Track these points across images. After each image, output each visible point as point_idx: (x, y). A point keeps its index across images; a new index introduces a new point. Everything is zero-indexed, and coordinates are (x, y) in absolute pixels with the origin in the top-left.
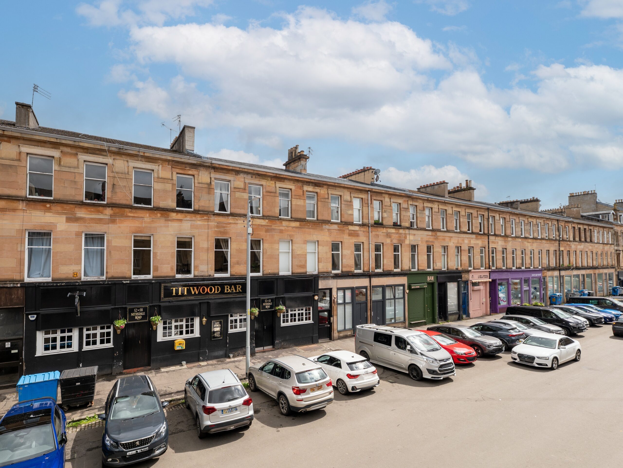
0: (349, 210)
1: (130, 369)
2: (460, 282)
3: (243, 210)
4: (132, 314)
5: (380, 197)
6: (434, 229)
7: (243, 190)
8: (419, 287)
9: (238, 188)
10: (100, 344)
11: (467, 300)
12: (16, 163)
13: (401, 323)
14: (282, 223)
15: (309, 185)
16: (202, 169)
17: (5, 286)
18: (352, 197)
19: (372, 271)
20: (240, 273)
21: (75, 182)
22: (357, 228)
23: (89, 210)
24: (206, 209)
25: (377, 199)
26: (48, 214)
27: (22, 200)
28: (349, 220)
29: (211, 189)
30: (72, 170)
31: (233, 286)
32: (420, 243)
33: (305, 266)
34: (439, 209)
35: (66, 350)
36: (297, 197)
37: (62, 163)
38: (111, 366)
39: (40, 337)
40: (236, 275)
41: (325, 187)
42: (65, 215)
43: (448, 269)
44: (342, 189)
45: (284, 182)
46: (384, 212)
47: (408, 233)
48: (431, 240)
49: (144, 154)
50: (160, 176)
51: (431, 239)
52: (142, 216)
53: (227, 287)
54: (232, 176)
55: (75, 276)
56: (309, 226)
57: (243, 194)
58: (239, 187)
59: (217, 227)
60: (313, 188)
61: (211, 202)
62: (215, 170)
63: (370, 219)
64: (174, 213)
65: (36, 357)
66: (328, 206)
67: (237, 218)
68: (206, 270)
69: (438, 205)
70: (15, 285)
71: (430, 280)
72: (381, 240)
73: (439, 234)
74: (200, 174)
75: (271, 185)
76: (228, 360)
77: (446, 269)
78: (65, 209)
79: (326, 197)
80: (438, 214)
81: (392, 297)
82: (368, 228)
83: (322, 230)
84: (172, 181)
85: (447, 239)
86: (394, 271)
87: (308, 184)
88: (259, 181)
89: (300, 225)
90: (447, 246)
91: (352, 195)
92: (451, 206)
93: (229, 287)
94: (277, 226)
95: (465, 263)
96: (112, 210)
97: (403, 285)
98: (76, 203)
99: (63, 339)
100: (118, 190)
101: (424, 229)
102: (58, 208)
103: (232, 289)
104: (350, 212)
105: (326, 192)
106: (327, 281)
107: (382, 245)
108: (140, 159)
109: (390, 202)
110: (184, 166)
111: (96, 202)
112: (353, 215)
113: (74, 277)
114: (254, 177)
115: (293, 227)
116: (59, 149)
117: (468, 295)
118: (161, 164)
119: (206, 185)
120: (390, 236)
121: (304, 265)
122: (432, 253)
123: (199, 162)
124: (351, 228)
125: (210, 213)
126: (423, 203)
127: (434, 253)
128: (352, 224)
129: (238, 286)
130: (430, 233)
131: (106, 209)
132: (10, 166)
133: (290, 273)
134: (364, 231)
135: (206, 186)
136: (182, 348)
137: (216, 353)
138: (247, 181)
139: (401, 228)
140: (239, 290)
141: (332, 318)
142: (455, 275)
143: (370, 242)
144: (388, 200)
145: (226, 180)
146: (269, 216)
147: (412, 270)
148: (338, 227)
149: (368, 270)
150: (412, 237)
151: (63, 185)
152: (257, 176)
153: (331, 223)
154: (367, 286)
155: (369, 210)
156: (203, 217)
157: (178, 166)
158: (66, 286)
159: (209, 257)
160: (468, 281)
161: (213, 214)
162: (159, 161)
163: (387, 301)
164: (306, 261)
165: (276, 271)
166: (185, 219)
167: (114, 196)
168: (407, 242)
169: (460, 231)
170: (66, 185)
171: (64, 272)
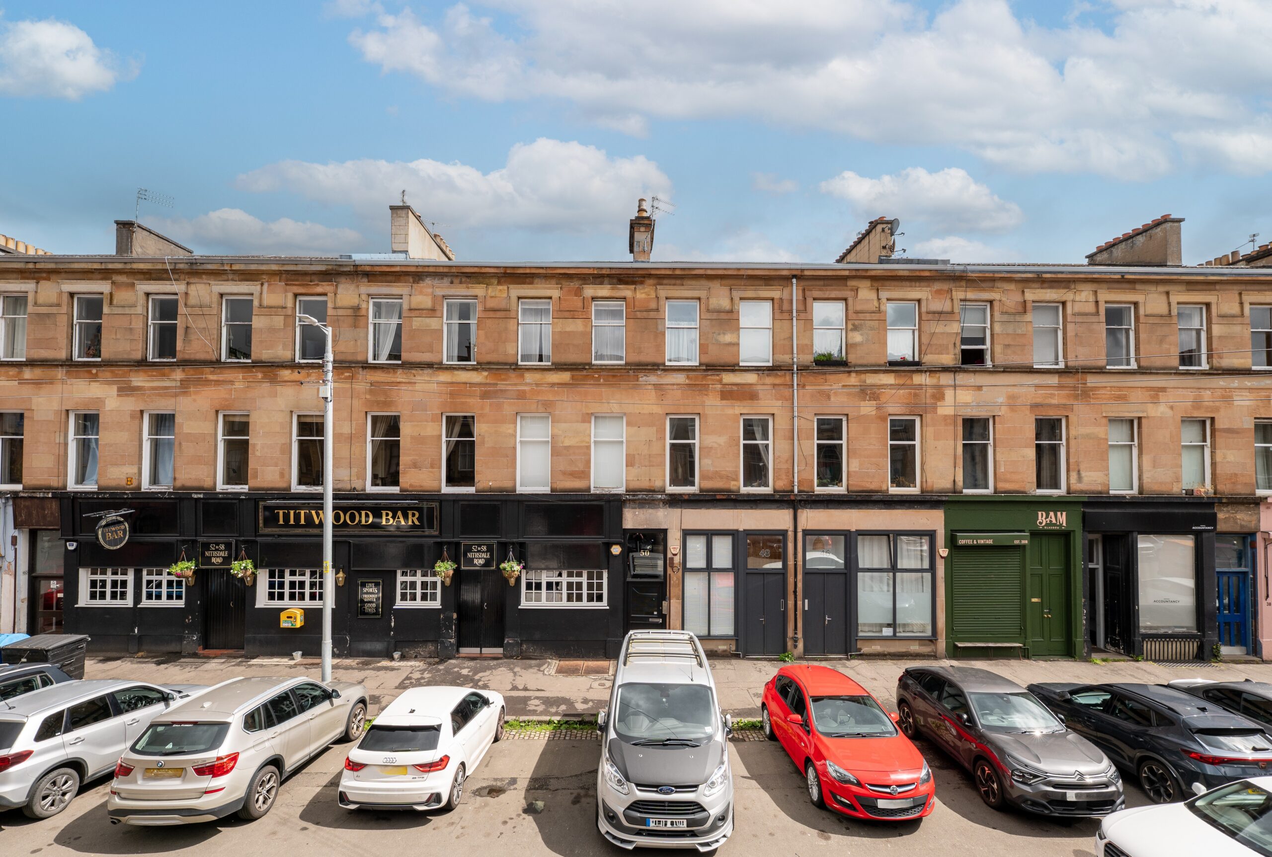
0: (724, 334)
1: (216, 649)
2: (1205, 535)
3: (428, 354)
4: (207, 554)
5: (835, 290)
6: (1073, 368)
7: (430, 312)
8: (990, 542)
9: (419, 310)
10: (168, 599)
11: (1250, 599)
12: (54, 310)
13: (917, 642)
14: (522, 376)
15: (602, 283)
16: (343, 279)
17: (34, 495)
18: (736, 299)
19: (799, 492)
20: (421, 486)
21: (131, 329)
22: (751, 378)
23: (150, 373)
24: (350, 358)
25: (826, 296)
26: (94, 385)
27: (61, 365)
28: (725, 357)
29: (359, 317)
30: (127, 311)
31: (399, 513)
32: (1003, 411)
33: (585, 474)
34: (1097, 302)
35: (118, 603)
36: (567, 314)
37: (115, 302)
38: (181, 639)
39: (85, 577)
40: (411, 489)
41: (651, 281)
42: (116, 384)
43: (1141, 492)
44: (704, 282)
45: (531, 283)
46: (851, 330)
47: (951, 382)
48: (1054, 401)
49: (231, 266)
50: (265, 303)
51: (1058, 398)
52: (232, 379)
53: (387, 515)
54: (404, 286)
55: (129, 483)
56: (598, 379)
57: (428, 320)
58: (422, 307)
59: (371, 392)
60: (613, 289)
61: (359, 343)
62: (370, 278)
63: (795, 351)
64: (287, 369)
65: (77, 608)
66: (657, 329)
67: (413, 371)
68: (347, 478)
69: (1095, 292)
70: (46, 495)
71: (1047, 524)
72: (836, 405)
73: (1092, 380)
74: (339, 291)
75: (498, 294)
76: (385, 663)
77: (1135, 491)
78: (116, 376)
79: (653, 305)
80: (1094, 319)
81: (886, 565)
82: (788, 378)
83: (636, 387)
84: (284, 310)
85: (1137, 396)
86: (890, 493)
87: (598, 280)
88: (468, 288)
89: (573, 378)
90: (1140, 419)
91: (737, 294)
92: (1162, 288)
93: (391, 514)
94: (510, 383)
95: (1236, 475)
96: (183, 371)
97: (931, 535)
98: (128, 364)
99: (114, 584)
100: (192, 337)
101: (1027, 367)
102: (106, 374)
103: (398, 518)
104: (728, 338)
105: (653, 296)
106: (650, 511)
107: (844, 419)
108: (230, 277)
109: (879, 299)
110: (308, 278)
111: (168, 360)
112: (738, 344)
113: (127, 484)
114: (456, 281)
115: (553, 385)
116: (110, 279)
117: (1255, 580)
118: (267, 282)
119: (349, 310)
120: (874, 393)
121: (583, 472)
122: (1064, 441)
123: (330, 267)
124: (729, 378)
125: (353, 365)
126: (1023, 292)
127: (1073, 443)
128: (734, 368)
129: (410, 513)
130: (1054, 380)
131: (174, 371)
132: (48, 315)
133: (546, 490)
134: (774, 385)
135: (349, 312)
136: (292, 625)
137: (368, 646)
138: (440, 292)
139: (921, 371)
140: (413, 522)
141: (665, 604)
142: (1180, 511)
143: (796, 414)
144: (873, 295)
145: (393, 295)
146: (489, 363)
147: (966, 491)
148: (688, 377)
149: (789, 489)
150: (965, 396)
151: (114, 337)
152: (463, 280)
153: (665, 370)
154: (787, 531)
155: (795, 328)
156: (342, 374)
157: (297, 280)
158: (111, 498)
159: (352, 452)
160: (1253, 534)
161: (362, 367)
162: (264, 277)
163: (860, 574)
164: (588, 462)
165: (507, 484)
166: (308, 380)
167: (186, 348)
168: (946, 409)
169: (1211, 368)
170: (118, 336)
171: (115, 477)
